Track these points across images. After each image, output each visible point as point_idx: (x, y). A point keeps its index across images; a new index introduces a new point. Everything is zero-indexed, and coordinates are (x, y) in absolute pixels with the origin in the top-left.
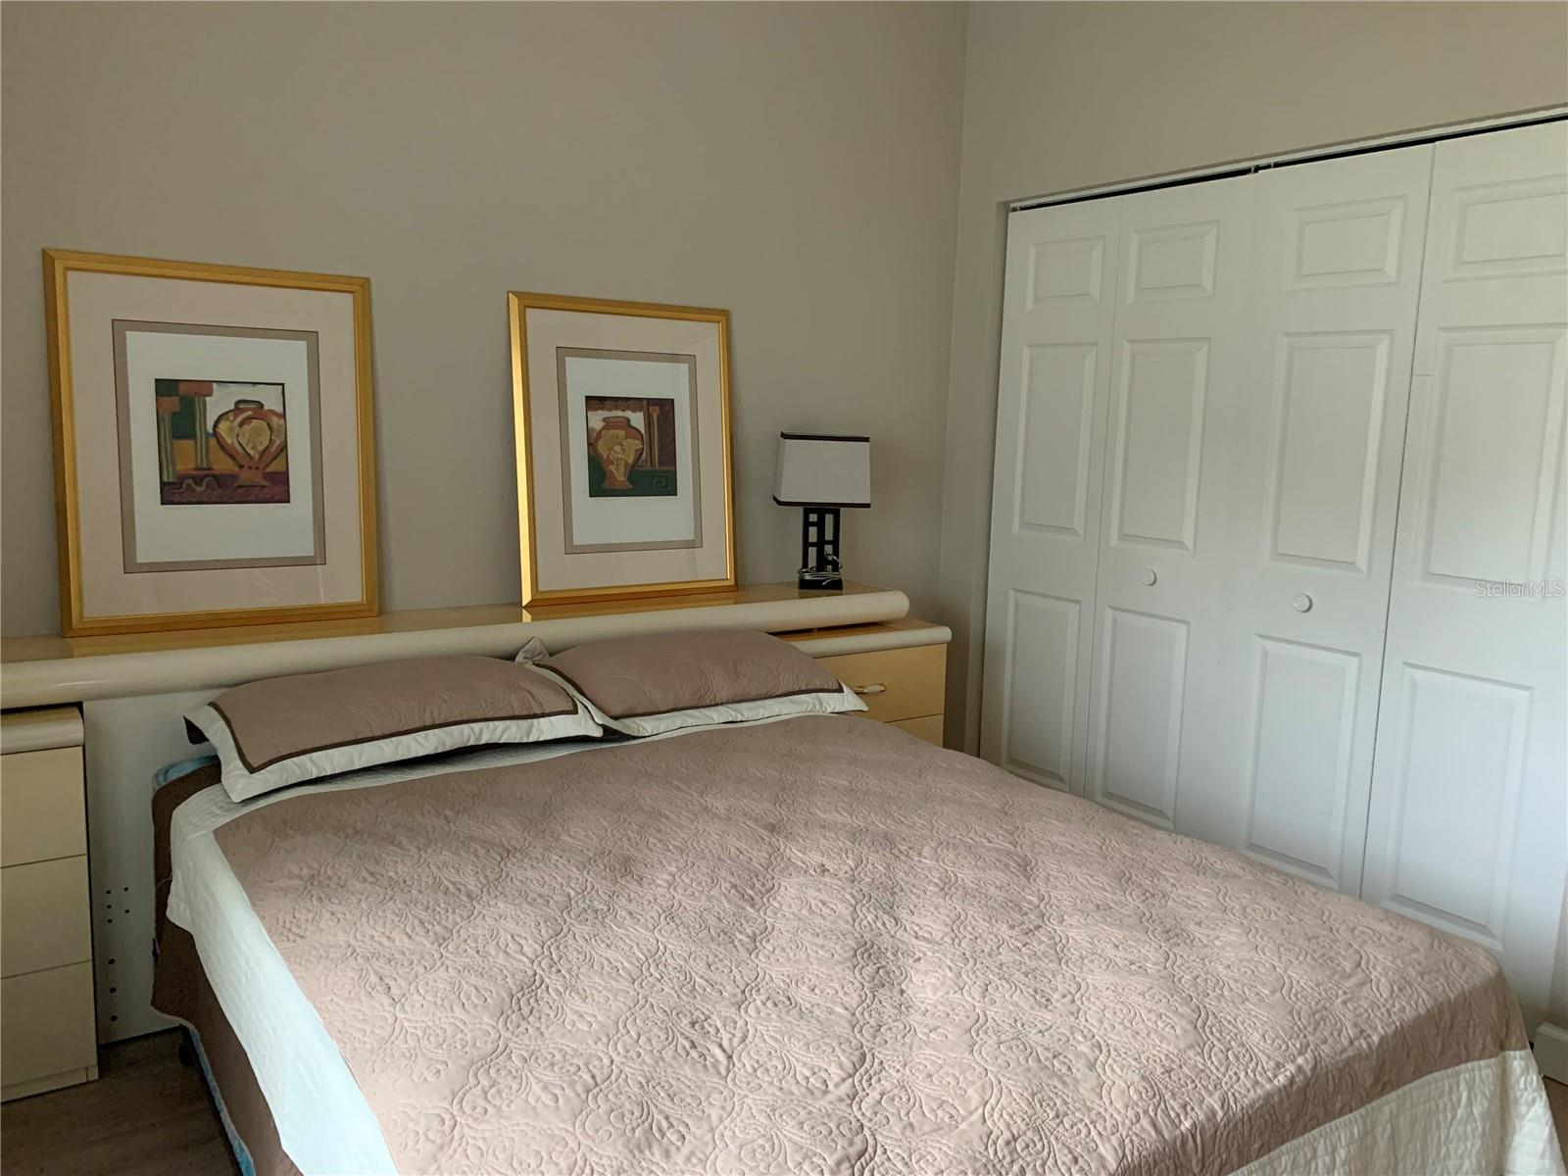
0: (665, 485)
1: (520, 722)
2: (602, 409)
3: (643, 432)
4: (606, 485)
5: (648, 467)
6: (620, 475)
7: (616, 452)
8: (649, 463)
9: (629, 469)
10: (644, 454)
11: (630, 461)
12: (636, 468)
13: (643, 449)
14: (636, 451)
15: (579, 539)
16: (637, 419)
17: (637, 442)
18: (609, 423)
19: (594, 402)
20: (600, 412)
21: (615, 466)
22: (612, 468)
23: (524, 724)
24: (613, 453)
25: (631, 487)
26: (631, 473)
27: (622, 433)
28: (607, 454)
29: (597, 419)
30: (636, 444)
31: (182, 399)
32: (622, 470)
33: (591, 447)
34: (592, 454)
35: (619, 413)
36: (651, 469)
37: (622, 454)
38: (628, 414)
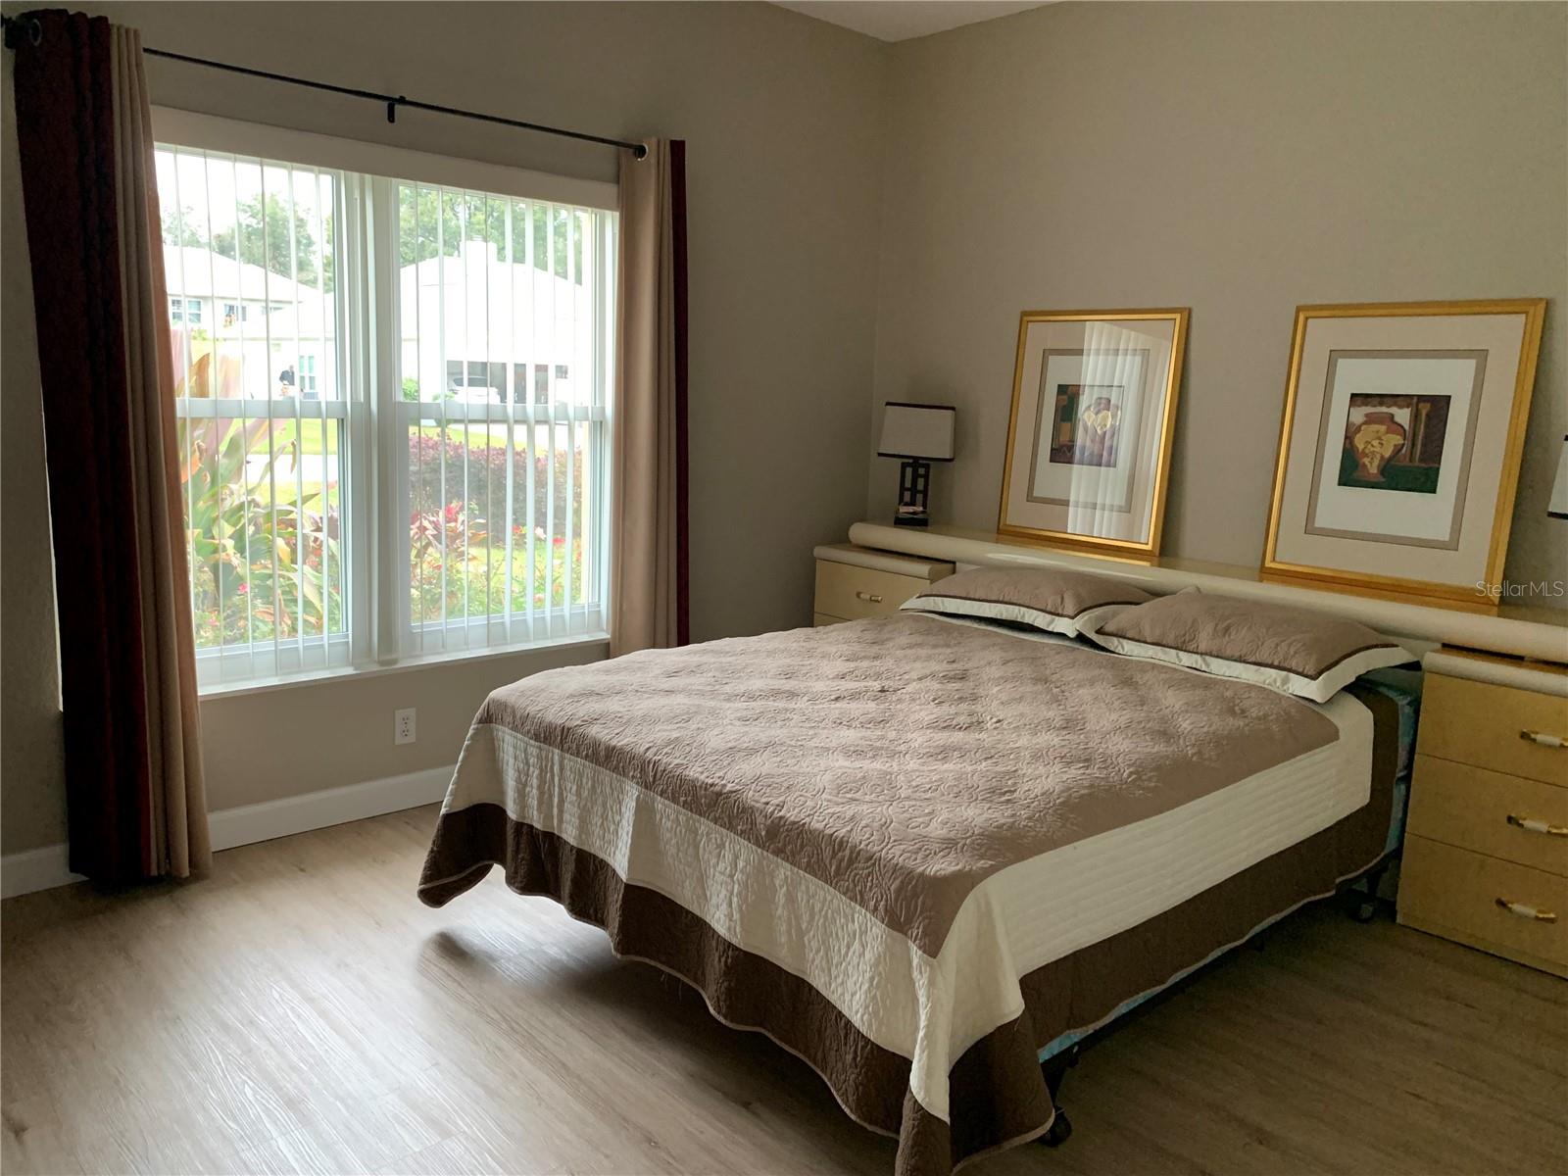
0: (1426, 481)
1: (1047, 615)
2: (1367, 405)
3: (1407, 427)
4: (1357, 475)
5: (1406, 463)
6: (1373, 468)
7: (1372, 446)
8: (1407, 459)
9: (1383, 463)
10: (1405, 448)
11: (1387, 455)
12: (1393, 463)
13: (1403, 445)
14: (1395, 445)
15: (1320, 522)
16: (1403, 416)
17: (1399, 437)
18: (1370, 420)
19: (1357, 399)
20: (1363, 408)
21: (1369, 459)
22: (1366, 461)
23: (1049, 617)
24: (1369, 446)
25: (1383, 480)
26: (1385, 466)
27: (1383, 428)
28: (1363, 447)
29: (1359, 414)
30: (1398, 440)
31: (1069, 397)
32: (1376, 462)
33: (1348, 441)
34: (1348, 446)
35: (1384, 409)
36: (1410, 464)
37: (1379, 446)
38: (1394, 410)
